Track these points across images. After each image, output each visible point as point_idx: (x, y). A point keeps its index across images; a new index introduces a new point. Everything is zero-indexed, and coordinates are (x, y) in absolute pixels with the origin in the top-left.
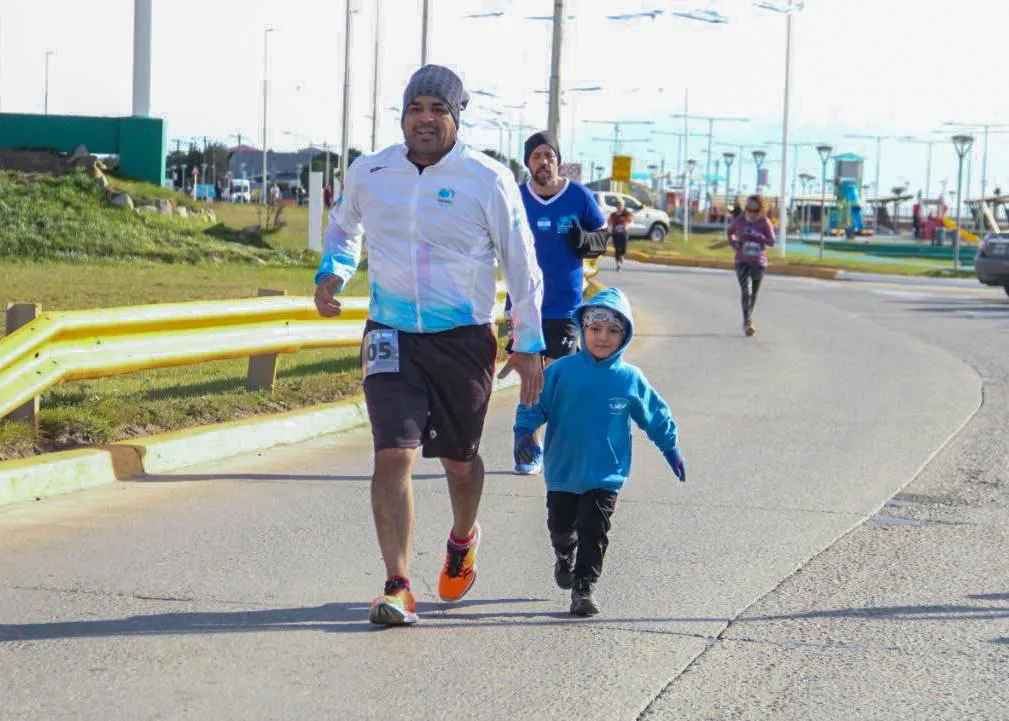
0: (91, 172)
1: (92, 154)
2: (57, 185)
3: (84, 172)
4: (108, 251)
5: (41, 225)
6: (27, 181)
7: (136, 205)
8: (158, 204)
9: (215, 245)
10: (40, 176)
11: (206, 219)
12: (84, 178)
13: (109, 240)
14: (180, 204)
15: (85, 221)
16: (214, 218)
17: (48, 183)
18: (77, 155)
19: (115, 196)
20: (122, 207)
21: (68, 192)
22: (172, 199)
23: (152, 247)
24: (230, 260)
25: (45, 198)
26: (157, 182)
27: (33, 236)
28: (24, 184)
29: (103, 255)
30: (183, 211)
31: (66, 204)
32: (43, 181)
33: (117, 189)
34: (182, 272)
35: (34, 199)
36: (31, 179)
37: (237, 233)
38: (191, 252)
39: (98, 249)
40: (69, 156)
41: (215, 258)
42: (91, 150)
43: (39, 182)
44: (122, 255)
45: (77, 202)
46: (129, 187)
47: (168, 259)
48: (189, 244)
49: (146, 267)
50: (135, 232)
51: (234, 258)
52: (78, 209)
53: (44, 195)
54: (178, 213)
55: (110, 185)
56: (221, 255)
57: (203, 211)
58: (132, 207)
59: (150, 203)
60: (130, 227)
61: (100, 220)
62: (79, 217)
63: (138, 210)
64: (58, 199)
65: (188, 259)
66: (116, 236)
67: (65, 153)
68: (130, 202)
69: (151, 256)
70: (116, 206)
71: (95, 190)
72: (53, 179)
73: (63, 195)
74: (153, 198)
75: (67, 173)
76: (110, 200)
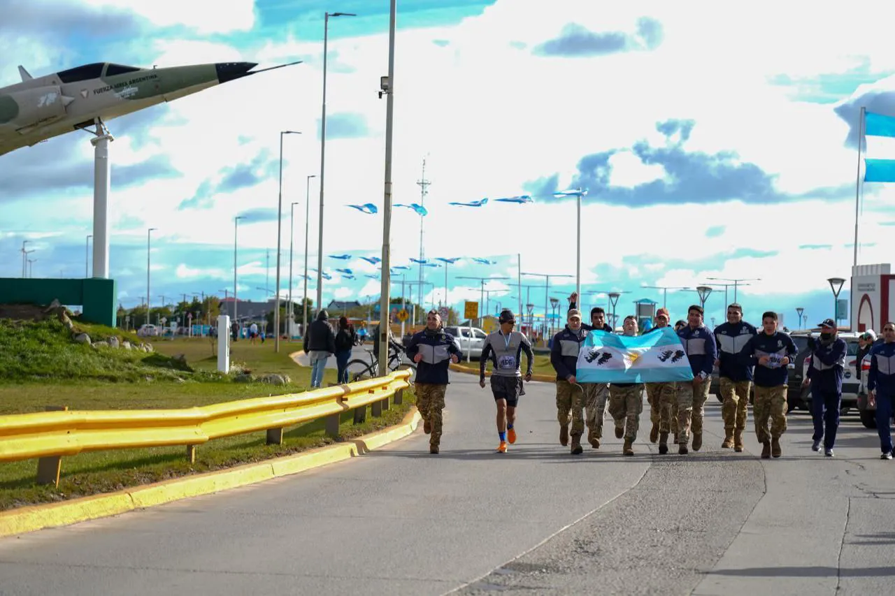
0: (61, 318)
1: (63, 306)
2: (36, 328)
3: (56, 318)
4: (70, 375)
5: (23, 357)
6: (15, 326)
7: (92, 342)
8: (108, 340)
9: (148, 369)
10: (25, 322)
11: (145, 350)
12: (56, 323)
13: (71, 367)
14: (125, 340)
15: (55, 353)
16: (151, 350)
17: (29, 326)
18: (52, 306)
19: (77, 335)
20: (83, 343)
21: (44, 333)
22: (119, 336)
23: (102, 371)
24: (159, 379)
25: (27, 338)
26: (110, 324)
27: (18, 365)
28: (13, 327)
29: (67, 377)
30: (128, 345)
31: (42, 341)
32: (27, 325)
33: (80, 330)
34: (123, 389)
35: (19, 339)
36: (19, 324)
37: (167, 360)
38: (130, 374)
39: (63, 373)
40: (45, 308)
41: (147, 378)
42: (62, 303)
43: (24, 326)
44: (80, 377)
45: (49, 339)
46: (88, 327)
47: (113, 379)
48: (129, 369)
49: (96, 386)
50: (91, 361)
51: (162, 378)
52: (50, 345)
53: (27, 335)
54: (124, 346)
55: (74, 327)
56: (152, 376)
57: (142, 345)
58: (90, 342)
59: (103, 340)
60: (87, 356)
61: (67, 353)
62: (51, 351)
63: (93, 345)
64: (36, 337)
65: (127, 380)
66: (76, 364)
67: (43, 305)
68: (88, 339)
69: (101, 377)
70: (76, 342)
71: (63, 331)
72: (34, 324)
73: (40, 335)
74: (104, 336)
75: (44, 319)
76: (73, 337)
